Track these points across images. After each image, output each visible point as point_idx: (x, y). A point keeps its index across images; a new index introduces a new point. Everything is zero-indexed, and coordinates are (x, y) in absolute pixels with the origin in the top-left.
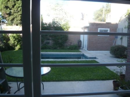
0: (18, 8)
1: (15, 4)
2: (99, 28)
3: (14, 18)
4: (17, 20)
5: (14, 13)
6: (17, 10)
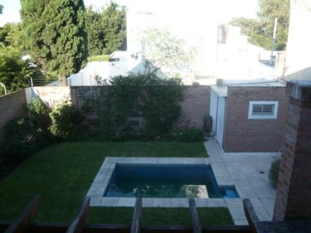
0: (66, 42)
1: (58, 35)
2: (252, 100)
3: (59, 65)
4: (66, 68)
5: (58, 54)
6: (64, 48)
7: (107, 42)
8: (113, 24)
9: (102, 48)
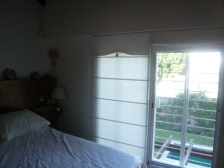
7: (172, 69)
8: (177, 59)
9: (168, 73)
